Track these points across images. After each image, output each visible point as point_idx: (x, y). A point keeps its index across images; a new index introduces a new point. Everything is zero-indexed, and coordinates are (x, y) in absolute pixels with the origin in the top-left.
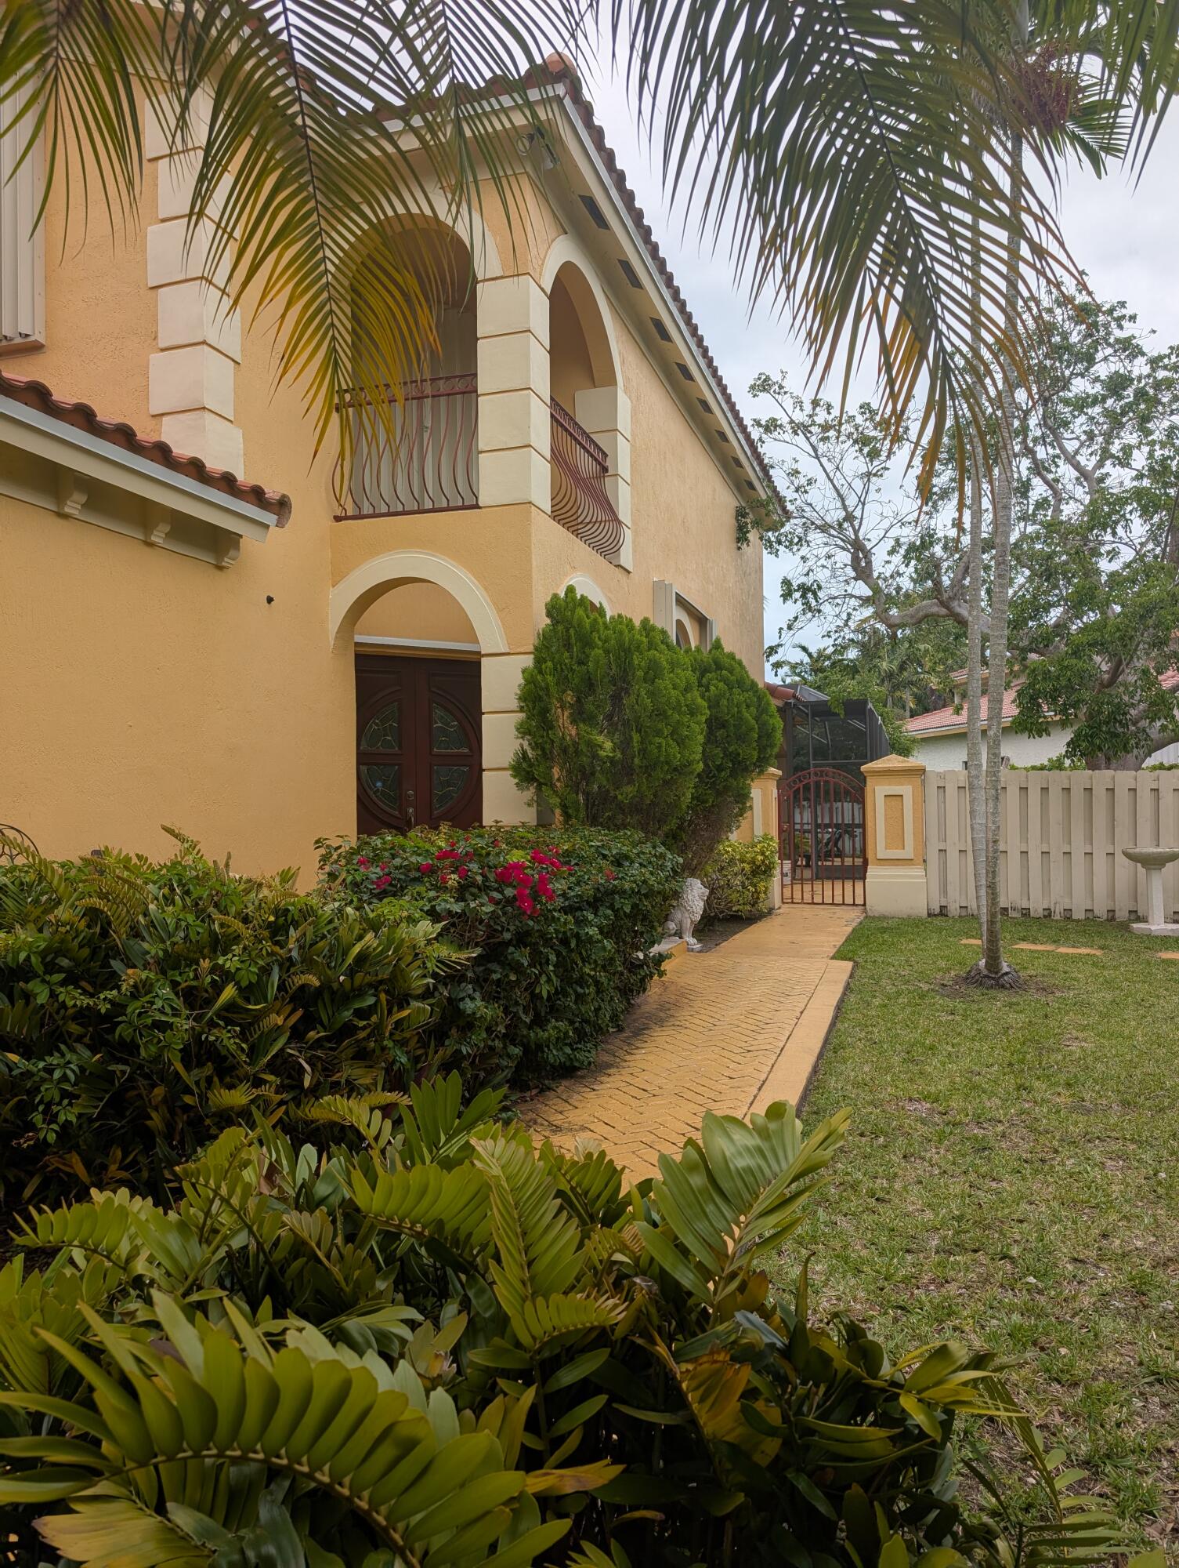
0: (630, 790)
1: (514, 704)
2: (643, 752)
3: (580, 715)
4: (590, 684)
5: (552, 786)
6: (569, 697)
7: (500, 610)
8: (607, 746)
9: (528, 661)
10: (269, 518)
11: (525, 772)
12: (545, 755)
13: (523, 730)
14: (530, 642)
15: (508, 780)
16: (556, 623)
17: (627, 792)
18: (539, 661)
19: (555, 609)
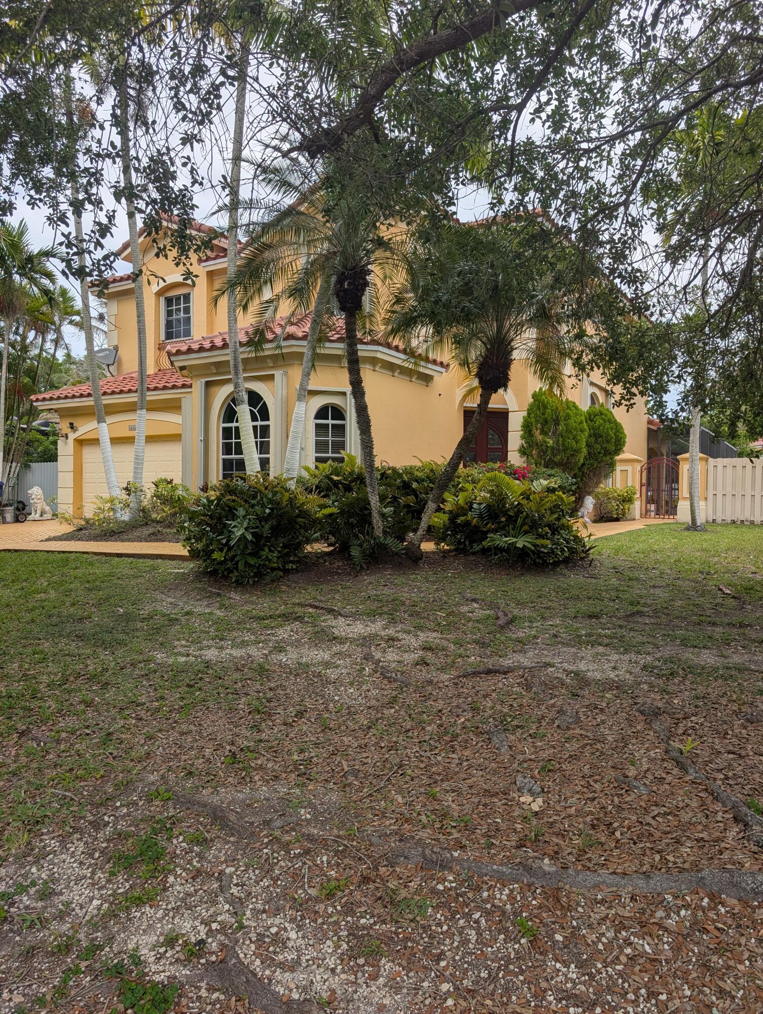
0: (559, 457)
1: (520, 428)
2: (563, 444)
3: (543, 432)
4: (546, 422)
5: (532, 456)
6: (539, 426)
7: (516, 396)
8: (551, 442)
9: (525, 414)
10: (443, 370)
11: (523, 452)
12: (530, 446)
13: (523, 437)
14: (526, 407)
15: (517, 454)
16: (535, 400)
17: (557, 459)
18: (529, 414)
19: (535, 396)
